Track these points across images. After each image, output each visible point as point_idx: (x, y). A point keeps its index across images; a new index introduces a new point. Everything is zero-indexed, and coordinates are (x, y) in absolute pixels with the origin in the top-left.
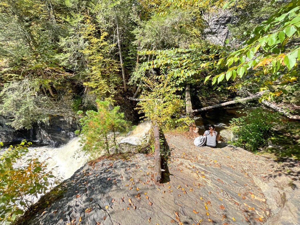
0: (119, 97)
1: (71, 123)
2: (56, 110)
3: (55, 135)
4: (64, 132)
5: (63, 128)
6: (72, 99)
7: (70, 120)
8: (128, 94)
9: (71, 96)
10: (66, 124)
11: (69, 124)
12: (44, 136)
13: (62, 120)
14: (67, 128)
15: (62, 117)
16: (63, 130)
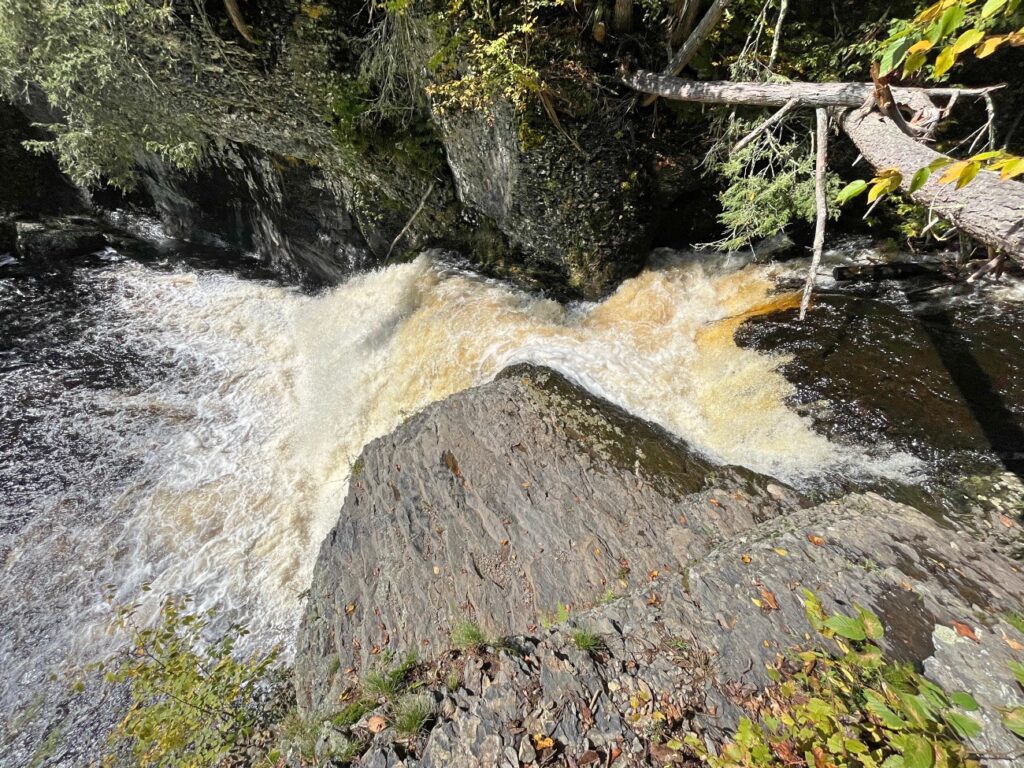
0: (570, 65)
1: (349, 207)
2: (287, 133)
3: (301, 247)
4: (327, 238)
5: (323, 223)
6: (332, 67)
7: (345, 192)
8: (631, 47)
9: (325, 48)
10: (333, 207)
11: (343, 207)
12: (273, 243)
13: (317, 184)
14: (338, 224)
15: (317, 172)
16: (326, 231)
